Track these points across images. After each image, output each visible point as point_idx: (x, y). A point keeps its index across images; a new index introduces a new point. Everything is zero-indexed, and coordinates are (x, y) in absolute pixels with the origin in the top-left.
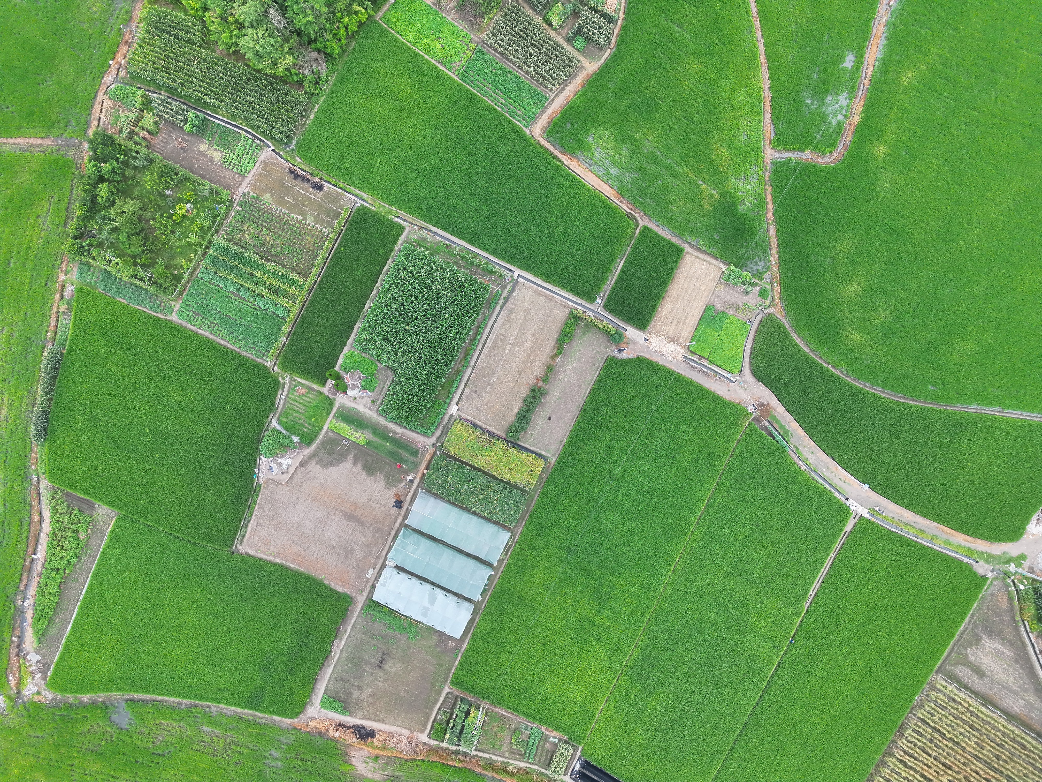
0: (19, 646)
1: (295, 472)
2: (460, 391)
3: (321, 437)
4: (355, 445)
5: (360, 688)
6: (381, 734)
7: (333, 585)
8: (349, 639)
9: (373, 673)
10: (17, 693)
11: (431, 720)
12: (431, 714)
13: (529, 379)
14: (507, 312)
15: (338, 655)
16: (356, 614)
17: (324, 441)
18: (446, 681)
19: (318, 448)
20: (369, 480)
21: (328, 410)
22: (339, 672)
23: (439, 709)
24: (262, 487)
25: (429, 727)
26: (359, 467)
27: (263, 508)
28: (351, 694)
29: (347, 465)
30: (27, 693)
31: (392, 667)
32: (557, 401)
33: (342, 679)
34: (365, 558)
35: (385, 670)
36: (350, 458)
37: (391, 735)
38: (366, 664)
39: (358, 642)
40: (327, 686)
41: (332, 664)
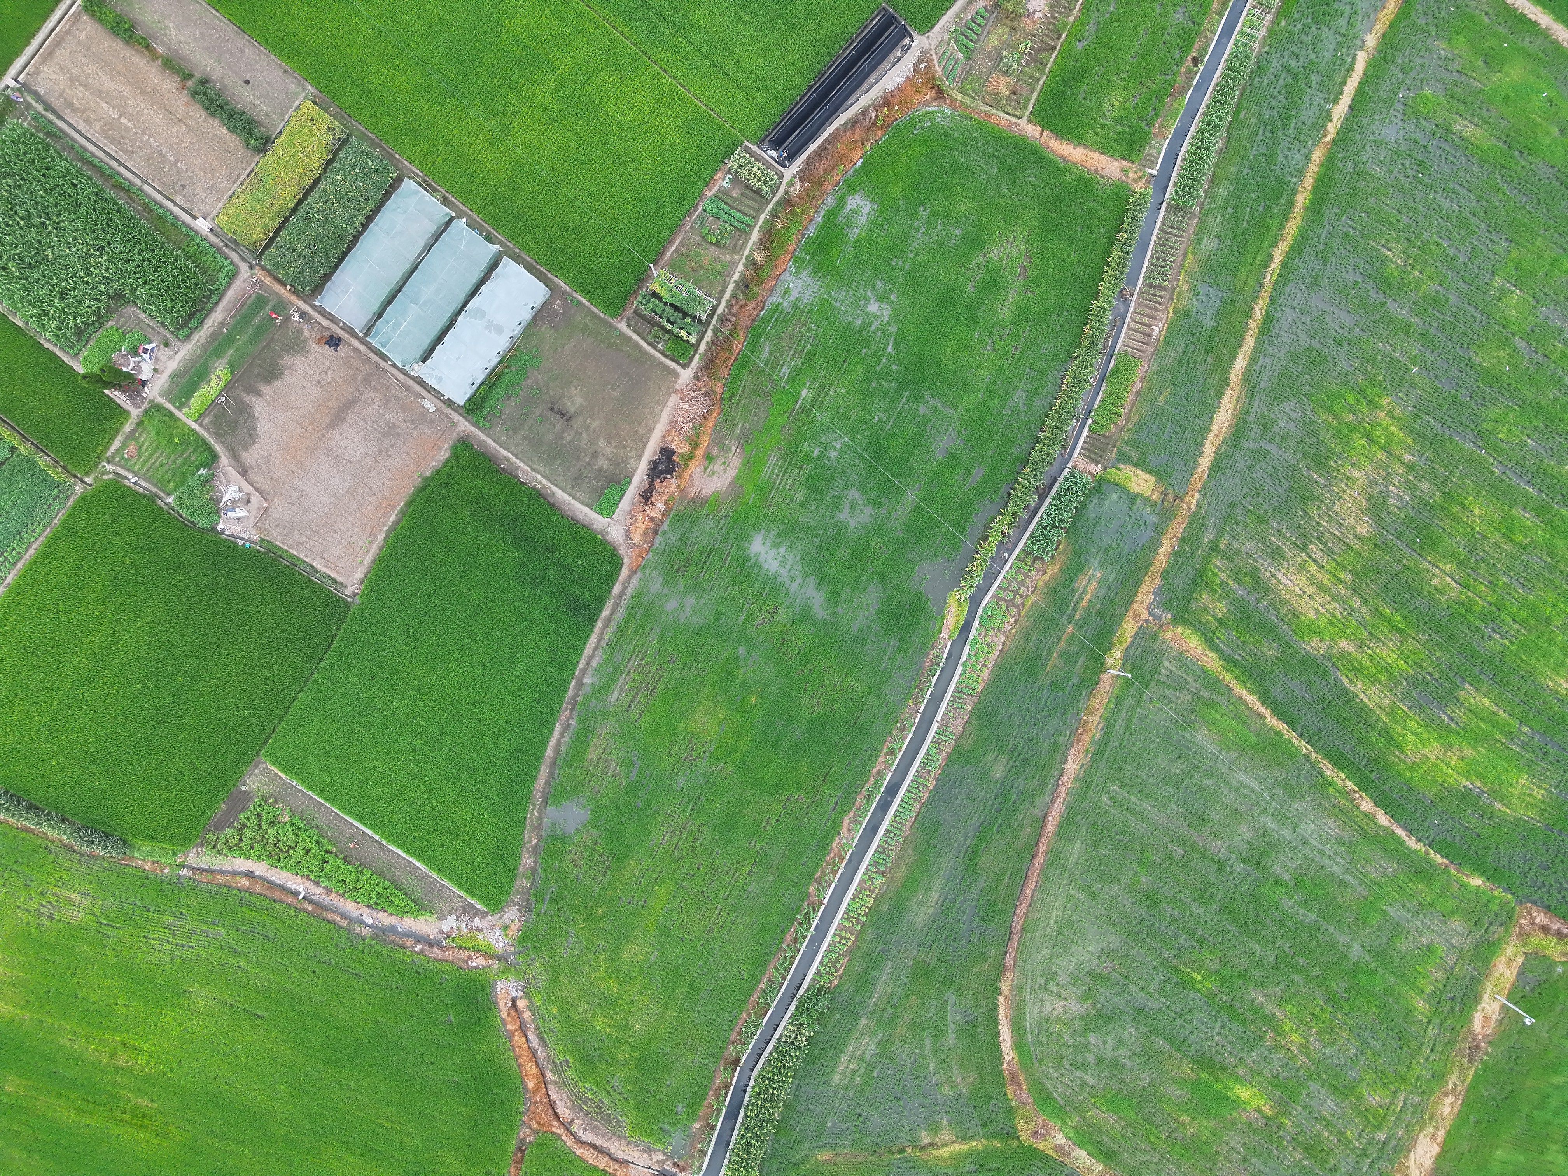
0: (431, 945)
1: (252, 485)
2: (176, 210)
3: (206, 434)
4: (229, 388)
5: (595, 455)
6: (670, 438)
7: (434, 464)
8: (520, 456)
9: (577, 432)
10: (500, 960)
11: (663, 359)
12: (653, 357)
13: (180, 101)
14: (68, 111)
15: (539, 476)
16: (483, 437)
17: (214, 433)
18: (611, 325)
19: (223, 443)
20: (289, 378)
21: (166, 415)
22: (566, 481)
23: (649, 344)
24: (266, 538)
25: (672, 365)
26: (265, 389)
27: (299, 544)
28: (600, 470)
29: (259, 406)
30: (501, 945)
31: (574, 401)
32: (223, 64)
33: (576, 479)
34: (404, 409)
35: (575, 412)
36: (247, 398)
37: (673, 424)
38: (561, 438)
39: (526, 443)
40: (582, 503)
41: (550, 488)
